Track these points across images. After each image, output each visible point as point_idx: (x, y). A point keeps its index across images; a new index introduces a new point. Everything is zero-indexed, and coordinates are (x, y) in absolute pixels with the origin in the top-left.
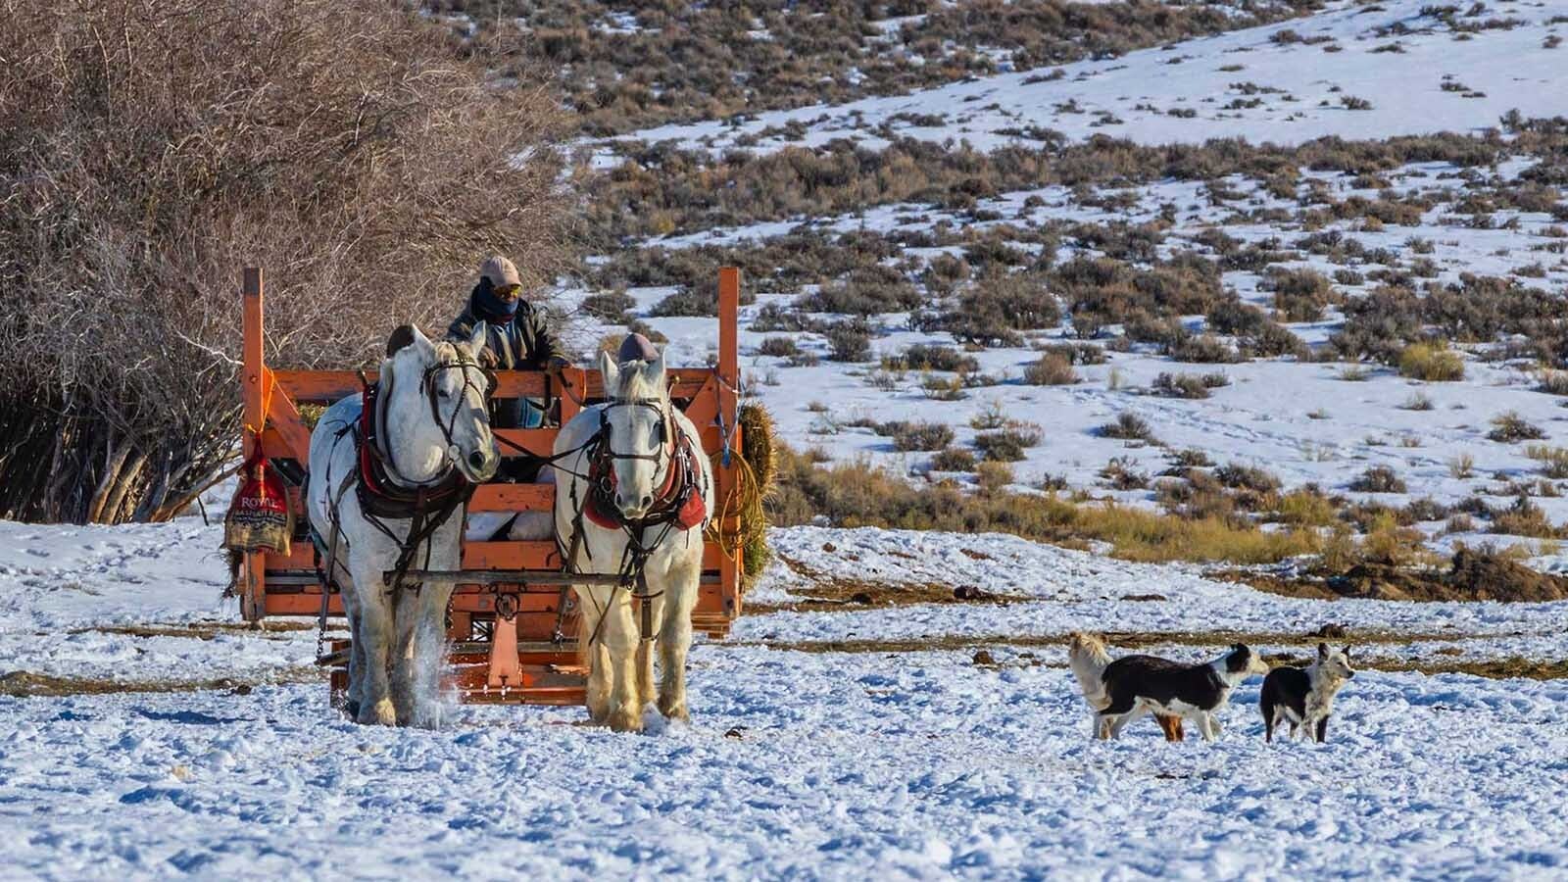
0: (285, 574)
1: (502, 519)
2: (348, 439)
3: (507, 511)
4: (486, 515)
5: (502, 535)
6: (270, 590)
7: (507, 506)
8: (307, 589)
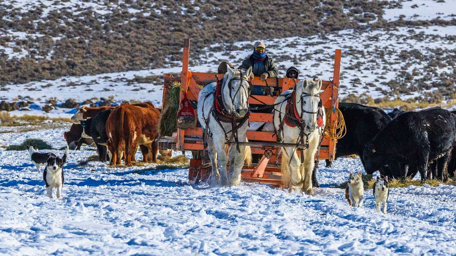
0: (190, 137)
1: (261, 124)
2: (212, 96)
3: (262, 122)
4: (256, 122)
5: (260, 129)
6: (186, 142)
7: (263, 120)
8: (197, 142)
